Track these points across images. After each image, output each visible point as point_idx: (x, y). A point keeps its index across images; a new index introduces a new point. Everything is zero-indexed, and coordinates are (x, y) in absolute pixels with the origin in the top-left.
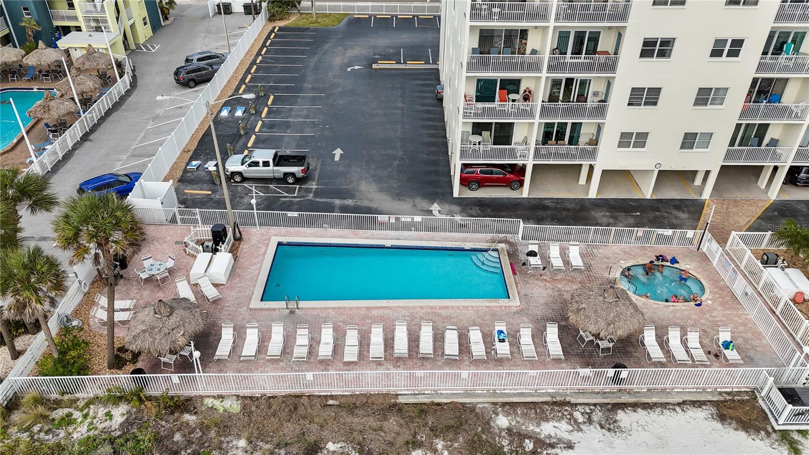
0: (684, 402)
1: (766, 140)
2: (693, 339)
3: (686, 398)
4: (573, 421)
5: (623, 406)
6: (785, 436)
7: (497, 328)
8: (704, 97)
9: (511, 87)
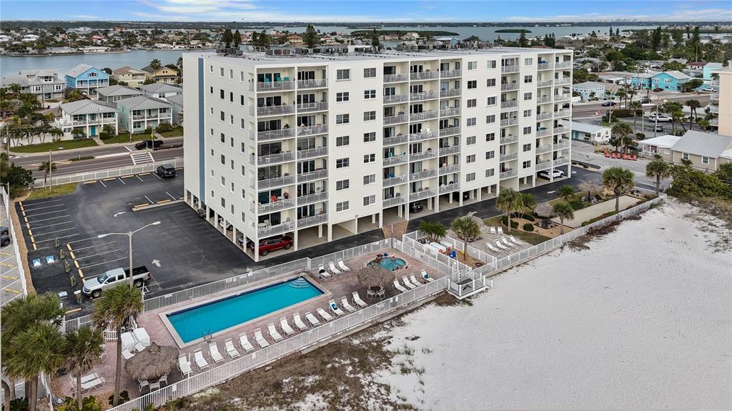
0: (423, 304)
1: (395, 195)
2: (413, 278)
3: (424, 302)
4: (385, 329)
5: (402, 315)
6: (464, 301)
7: (331, 304)
8: (367, 180)
9: (277, 194)
